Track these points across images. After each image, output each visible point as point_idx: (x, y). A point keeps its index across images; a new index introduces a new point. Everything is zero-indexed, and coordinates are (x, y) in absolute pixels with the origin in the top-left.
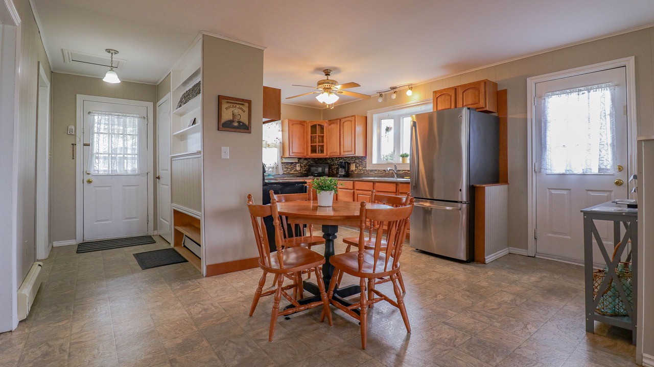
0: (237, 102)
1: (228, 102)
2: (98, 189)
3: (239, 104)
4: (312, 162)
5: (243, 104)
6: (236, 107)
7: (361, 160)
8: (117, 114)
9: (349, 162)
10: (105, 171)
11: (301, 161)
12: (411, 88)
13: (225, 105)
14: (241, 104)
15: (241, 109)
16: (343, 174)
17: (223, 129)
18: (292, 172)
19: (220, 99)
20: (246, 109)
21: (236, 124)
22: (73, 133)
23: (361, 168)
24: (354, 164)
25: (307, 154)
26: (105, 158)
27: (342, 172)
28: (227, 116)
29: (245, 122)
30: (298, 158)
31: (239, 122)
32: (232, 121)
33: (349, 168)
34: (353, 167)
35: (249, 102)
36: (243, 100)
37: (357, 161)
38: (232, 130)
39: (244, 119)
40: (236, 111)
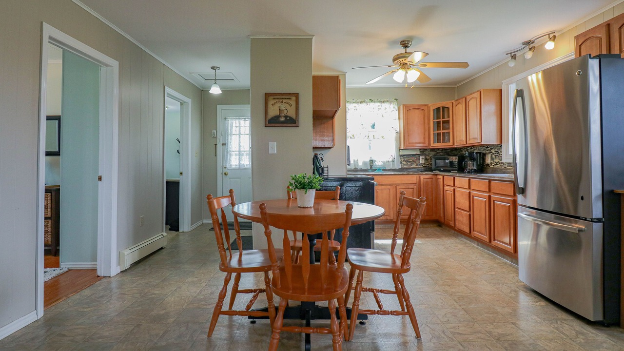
0: (284, 97)
1: (274, 99)
2: (231, 180)
3: (285, 98)
4: (441, 154)
5: (290, 99)
6: (282, 102)
7: (497, 148)
8: (244, 118)
9: (484, 152)
10: (236, 165)
11: (427, 152)
12: (554, 38)
13: (271, 102)
14: (288, 98)
15: (288, 103)
16: (475, 167)
17: (269, 125)
18: (413, 166)
19: (267, 96)
20: (293, 102)
21: (283, 119)
22: (215, 136)
23: (497, 160)
24: (490, 155)
25: (429, 144)
26: (236, 155)
27: (472, 165)
28: (273, 112)
29: (292, 116)
30: (420, 149)
31: (286, 117)
32: (278, 117)
33: (484, 160)
34: (488, 160)
35: (297, 95)
36: (290, 94)
37: (493, 151)
38: (278, 125)
39: (291, 113)
40: (283, 106)
